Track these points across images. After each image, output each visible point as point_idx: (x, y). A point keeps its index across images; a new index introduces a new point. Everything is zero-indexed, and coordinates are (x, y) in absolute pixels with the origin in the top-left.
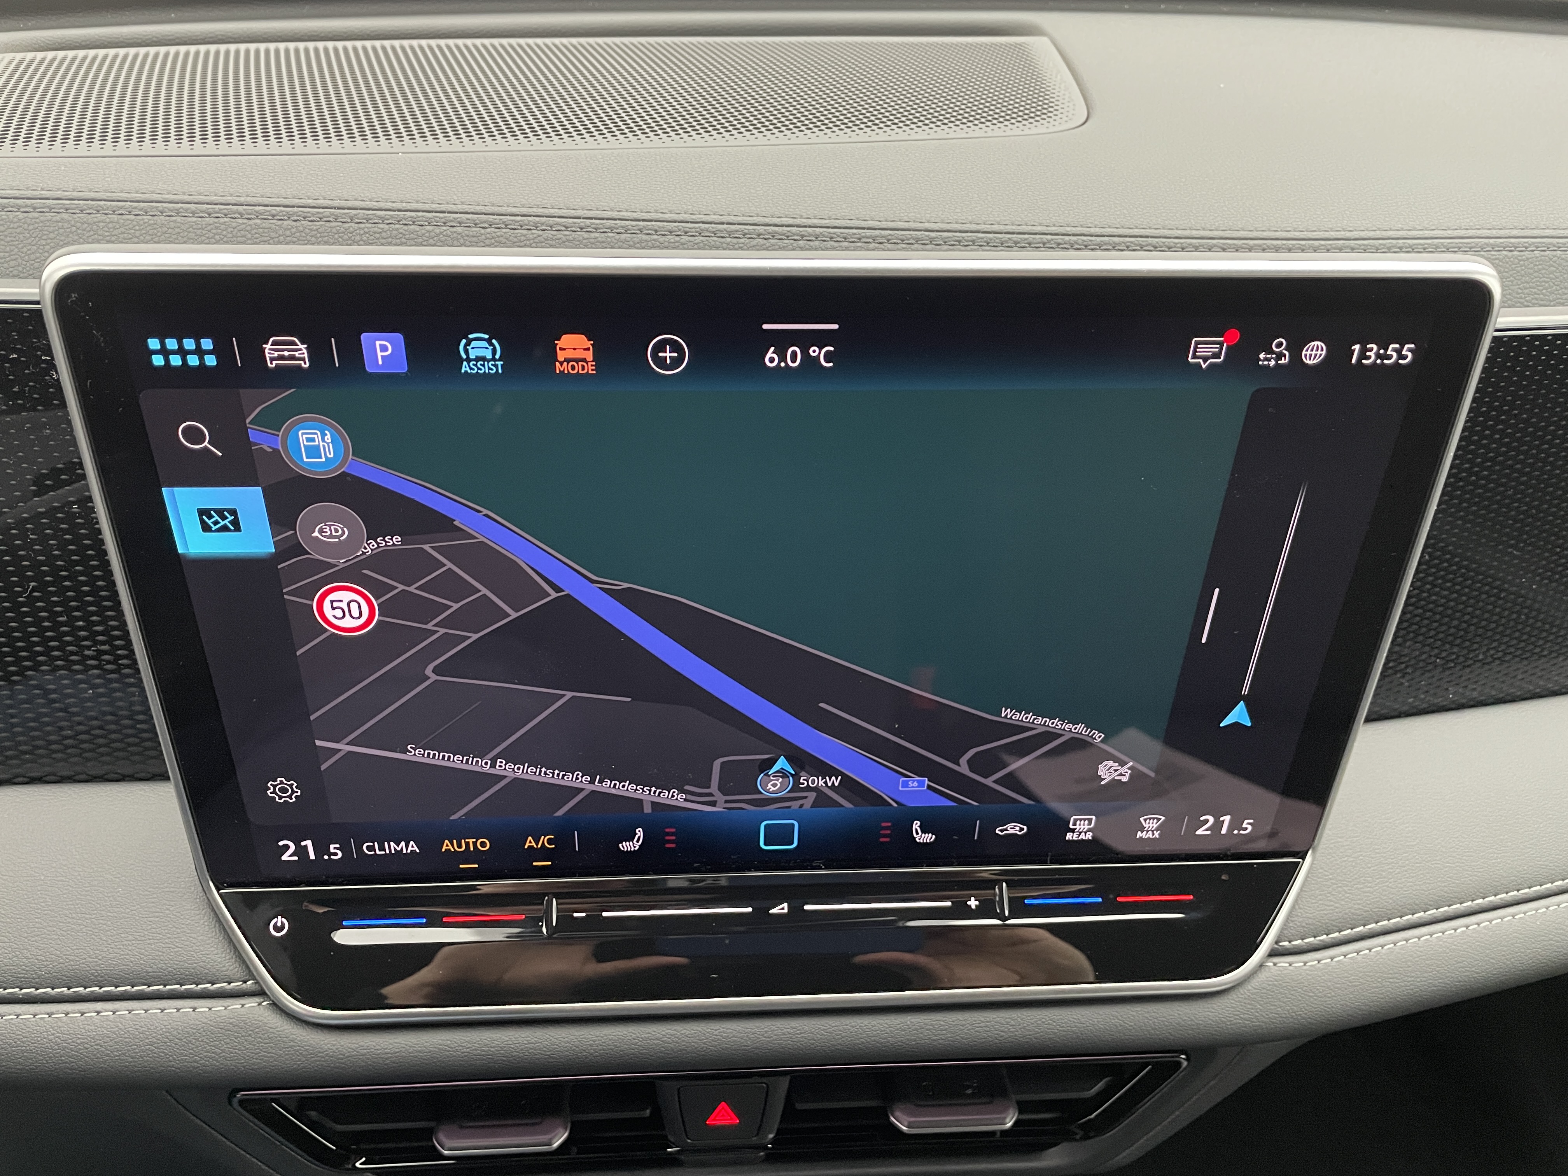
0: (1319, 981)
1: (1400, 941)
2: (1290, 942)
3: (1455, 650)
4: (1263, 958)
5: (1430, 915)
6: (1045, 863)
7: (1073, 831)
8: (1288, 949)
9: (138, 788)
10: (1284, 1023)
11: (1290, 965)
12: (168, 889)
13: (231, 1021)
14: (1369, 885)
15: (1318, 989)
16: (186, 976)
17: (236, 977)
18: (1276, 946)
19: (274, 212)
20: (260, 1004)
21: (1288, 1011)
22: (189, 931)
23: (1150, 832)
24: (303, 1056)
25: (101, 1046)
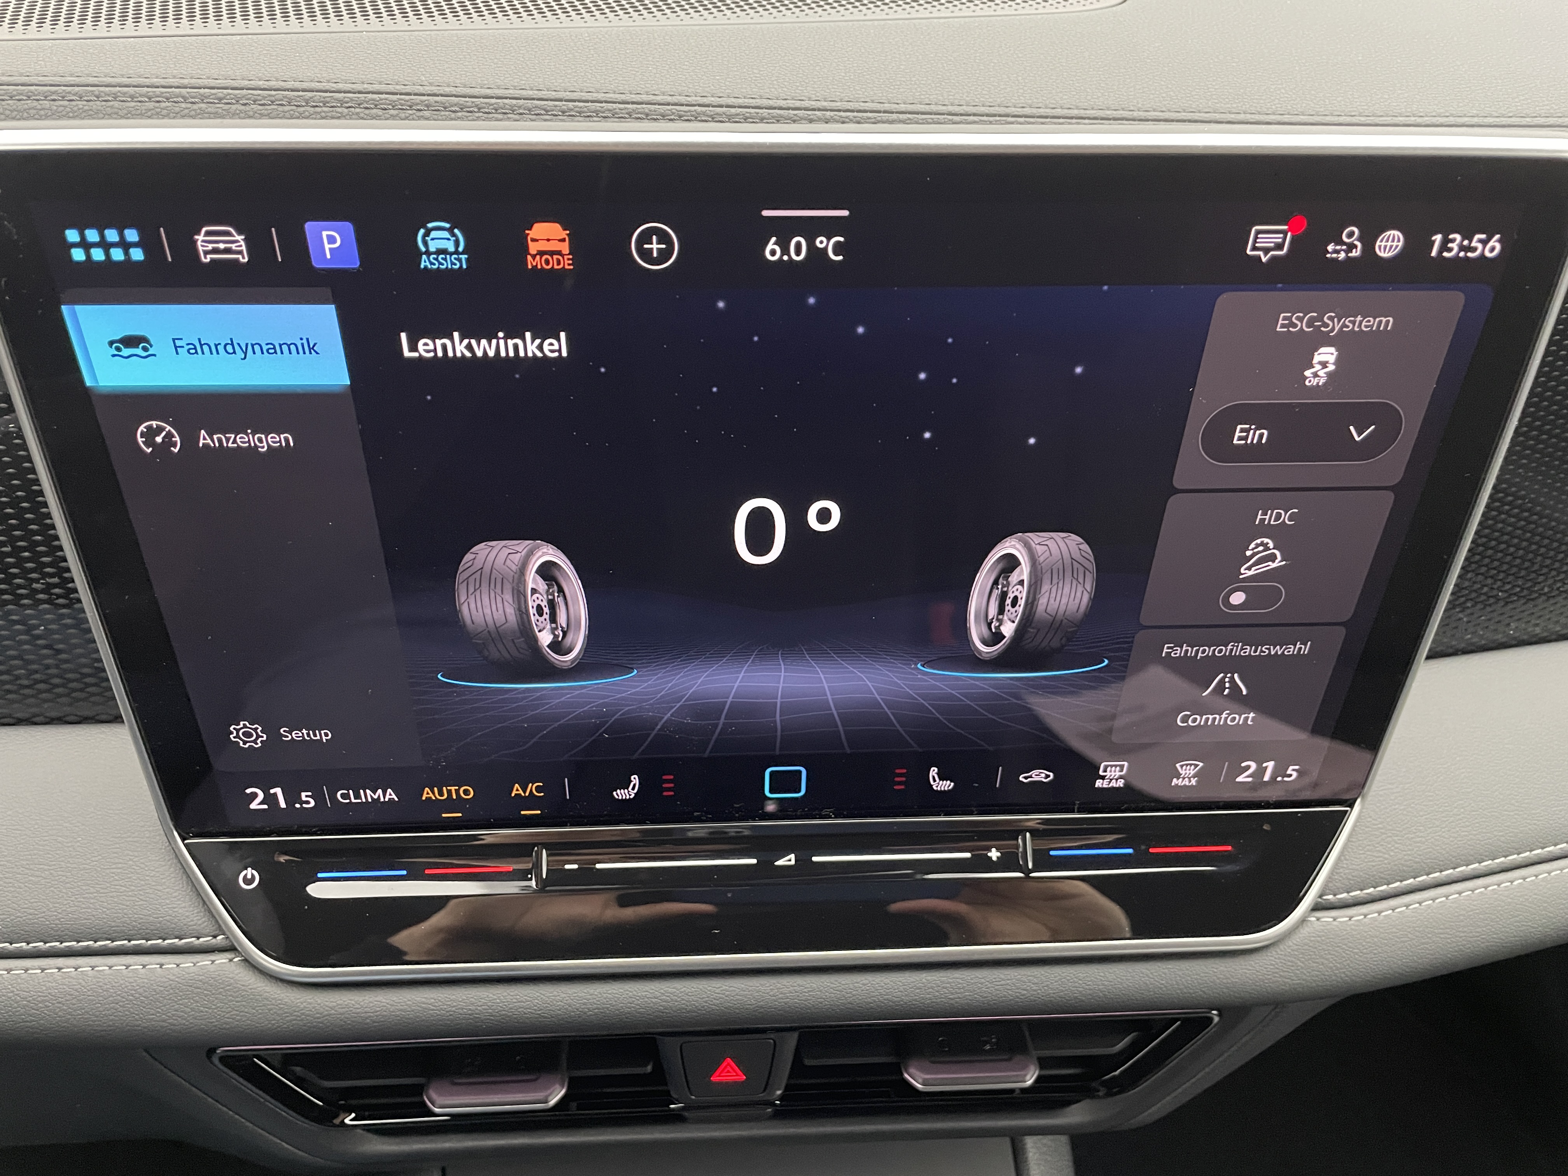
0: (1365, 937)
1: (1453, 894)
2: (1335, 895)
3: (1520, 582)
4: (1305, 913)
5: (1485, 866)
6: (1073, 812)
7: (1103, 778)
8: (1331, 903)
9: (98, 731)
10: (1327, 981)
11: (1335, 920)
12: (130, 839)
13: (200, 978)
14: (1422, 834)
15: (1363, 946)
16: (152, 930)
17: (204, 932)
18: (1320, 900)
19: (220, 95)
20: (231, 960)
21: (1331, 968)
22: (154, 883)
23: (1187, 779)
24: (278, 1015)
25: (63, 1004)
